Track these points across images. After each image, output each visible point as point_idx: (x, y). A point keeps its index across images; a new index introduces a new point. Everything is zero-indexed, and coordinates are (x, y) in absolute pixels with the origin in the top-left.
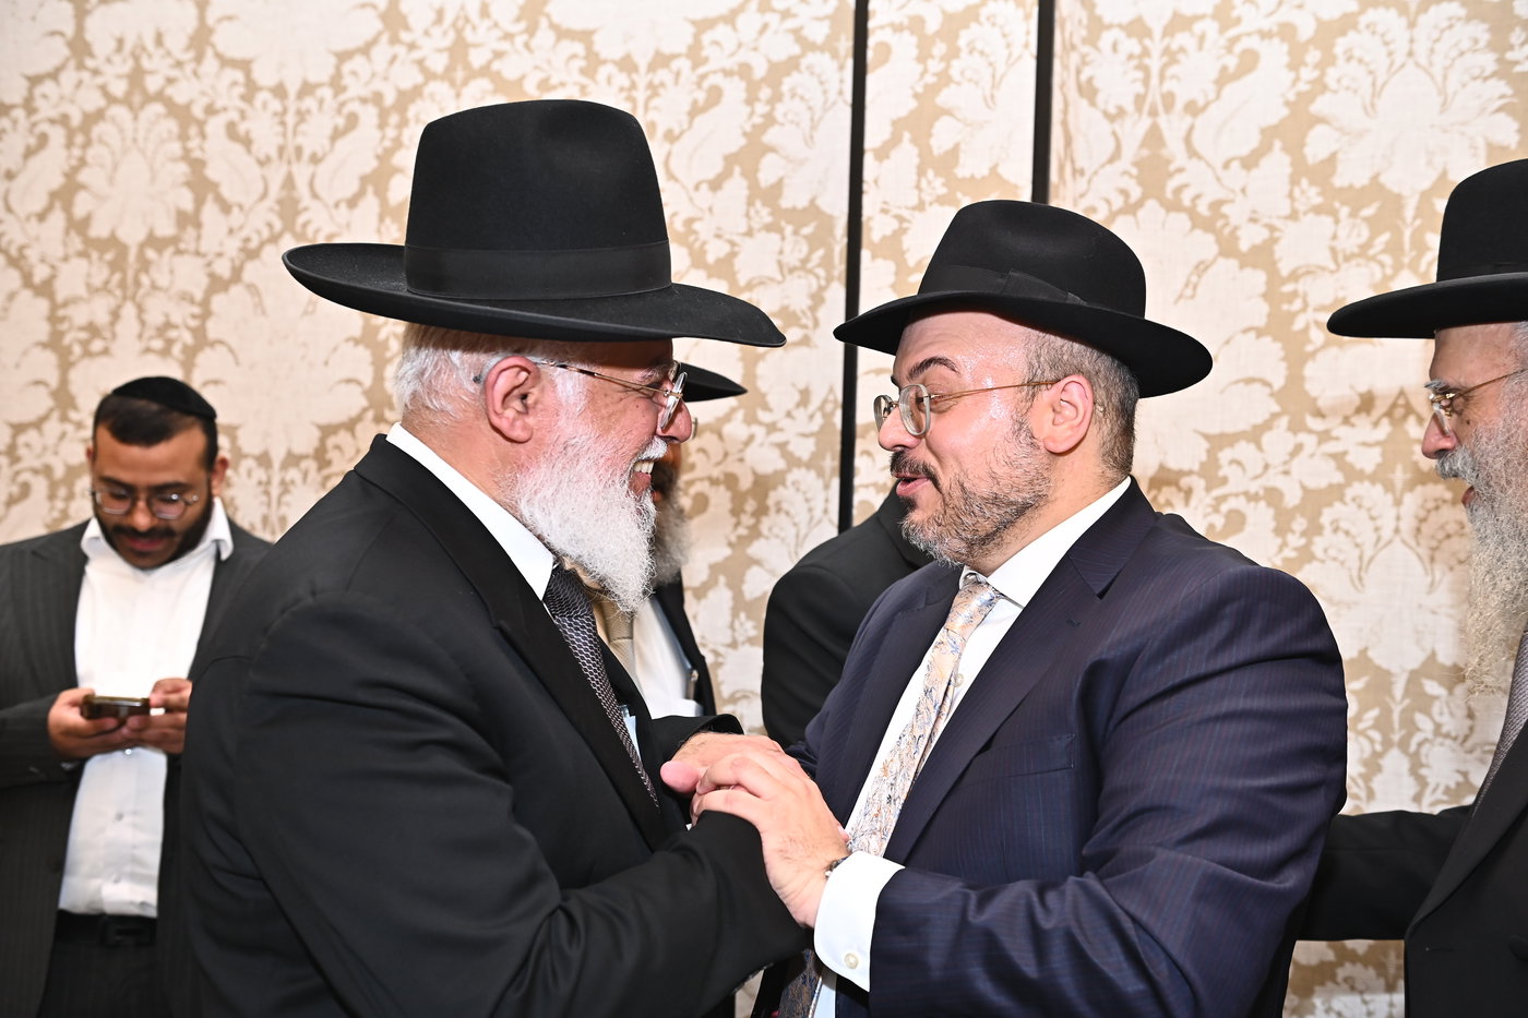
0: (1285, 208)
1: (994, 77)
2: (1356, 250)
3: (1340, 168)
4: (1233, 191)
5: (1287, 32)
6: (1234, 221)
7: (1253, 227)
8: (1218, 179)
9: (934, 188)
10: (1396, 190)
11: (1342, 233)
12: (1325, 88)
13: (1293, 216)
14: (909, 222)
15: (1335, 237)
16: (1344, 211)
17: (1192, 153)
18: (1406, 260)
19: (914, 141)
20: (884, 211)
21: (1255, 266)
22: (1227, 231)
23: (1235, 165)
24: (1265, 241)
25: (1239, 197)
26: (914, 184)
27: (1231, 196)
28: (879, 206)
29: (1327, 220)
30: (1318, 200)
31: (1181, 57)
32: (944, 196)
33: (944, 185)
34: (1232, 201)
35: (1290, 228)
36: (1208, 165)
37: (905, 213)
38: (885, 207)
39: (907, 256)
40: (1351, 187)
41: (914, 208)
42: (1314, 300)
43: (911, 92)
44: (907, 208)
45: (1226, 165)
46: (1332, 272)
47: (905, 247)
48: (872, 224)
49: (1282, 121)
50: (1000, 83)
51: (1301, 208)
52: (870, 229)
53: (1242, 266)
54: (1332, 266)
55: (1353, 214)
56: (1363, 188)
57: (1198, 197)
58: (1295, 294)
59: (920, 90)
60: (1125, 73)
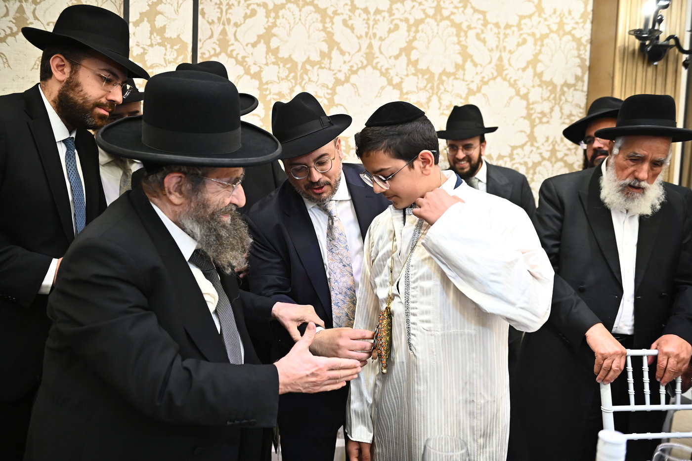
0: (264, 62)
1: (178, 4)
2: (285, 77)
3: (280, 51)
4: (249, 54)
5: (265, 5)
6: (249, 63)
7: (254, 66)
8: (244, 49)
9: (156, 40)
10: (296, 60)
11: (281, 72)
12: (276, 26)
13: (267, 64)
14: (148, 50)
15: (279, 72)
16: (281, 65)
17: (236, 39)
18: (298, 82)
19: (149, 21)
20: (138, 45)
21: (255, 79)
22: (247, 66)
23: (250, 45)
24: (258, 71)
25: (251, 56)
26: (149, 37)
27: (248, 55)
28: (135, 43)
29: (276, 67)
30: (274, 60)
31: (232, 7)
32: (160, 43)
33: (160, 39)
34: (248, 57)
35: (266, 68)
36: (241, 44)
37: (146, 47)
38: (138, 43)
39: (147, 62)
40: (283, 58)
41: (149, 46)
42: (273, 92)
43: (147, 4)
44: (146, 45)
45: (247, 45)
46: (278, 83)
47: (146, 59)
48: (132, 49)
49: (264, 33)
50: (180, 6)
51: (269, 62)
52: (132, 51)
53: (252, 78)
54: (278, 81)
55: (284, 66)
56: (287, 59)
57: (238, 54)
58: (267, 89)
59: (150, 3)
60: (214, 9)
